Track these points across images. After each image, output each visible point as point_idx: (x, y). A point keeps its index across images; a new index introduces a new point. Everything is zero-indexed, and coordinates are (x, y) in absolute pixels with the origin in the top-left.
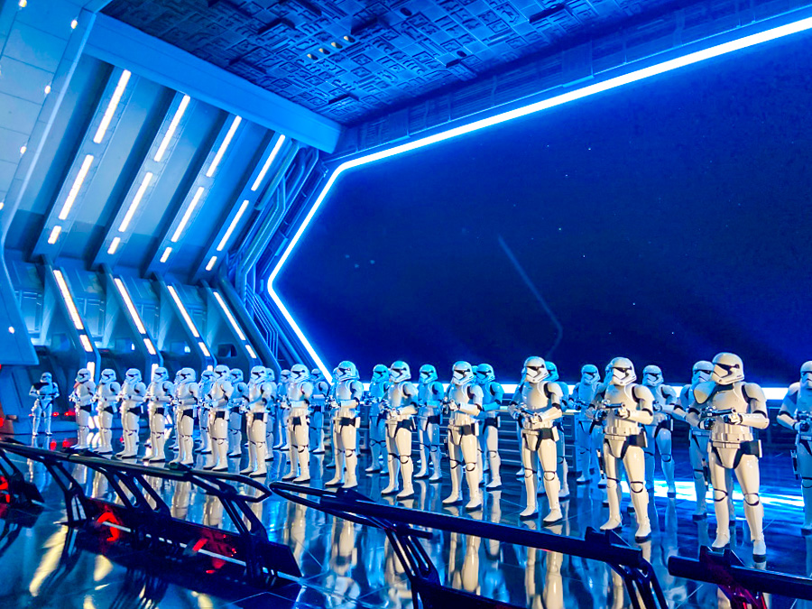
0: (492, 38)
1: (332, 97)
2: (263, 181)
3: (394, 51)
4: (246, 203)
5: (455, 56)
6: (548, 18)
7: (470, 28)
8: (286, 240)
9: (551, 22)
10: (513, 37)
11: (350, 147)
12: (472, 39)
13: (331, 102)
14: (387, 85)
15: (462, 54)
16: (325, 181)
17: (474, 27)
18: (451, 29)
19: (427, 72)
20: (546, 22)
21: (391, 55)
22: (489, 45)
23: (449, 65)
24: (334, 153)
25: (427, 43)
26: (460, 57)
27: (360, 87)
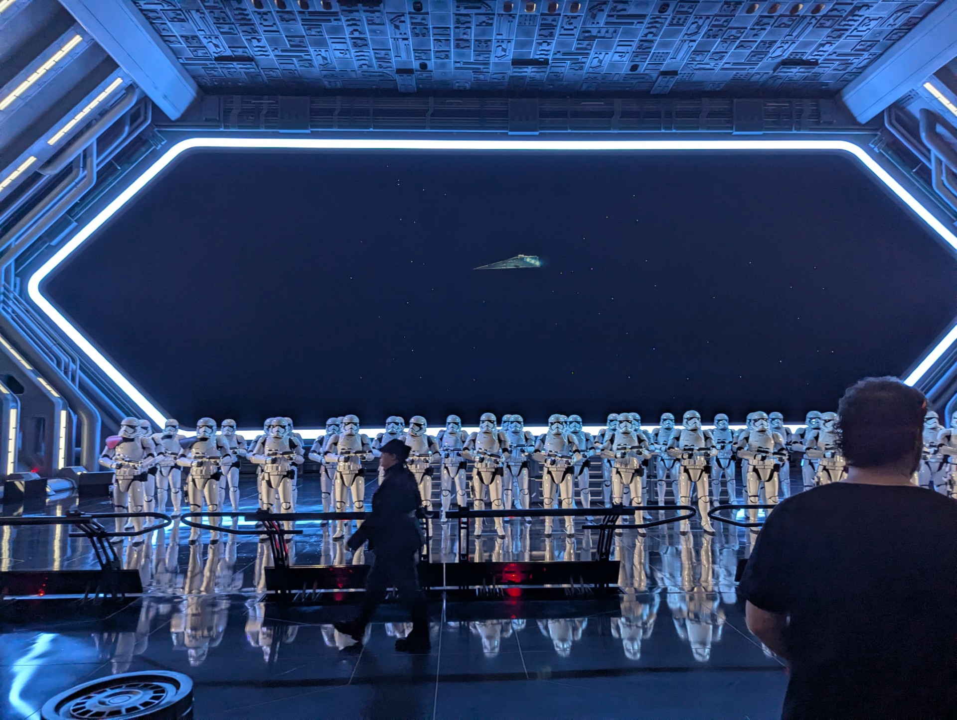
0: (465, 63)
1: (228, 53)
2: (67, 134)
3: (362, 36)
4: (32, 160)
5: (415, 65)
6: (530, 67)
7: (457, 46)
8: (75, 224)
9: (529, 71)
10: (485, 70)
11: (207, 120)
12: (447, 57)
13: (221, 59)
14: (311, 65)
15: (424, 66)
16: (155, 156)
17: (463, 48)
18: (439, 40)
19: (370, 69)
20: (525, 70)
21: (353, 38)
22: (456, 68)
23: (400, 71)
24: (178, 120)
25: (402, 43)
26: (418, 68)
27: (276, 56)
